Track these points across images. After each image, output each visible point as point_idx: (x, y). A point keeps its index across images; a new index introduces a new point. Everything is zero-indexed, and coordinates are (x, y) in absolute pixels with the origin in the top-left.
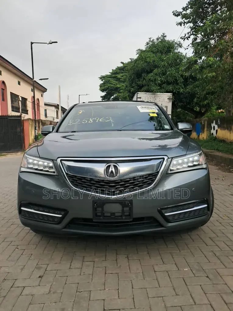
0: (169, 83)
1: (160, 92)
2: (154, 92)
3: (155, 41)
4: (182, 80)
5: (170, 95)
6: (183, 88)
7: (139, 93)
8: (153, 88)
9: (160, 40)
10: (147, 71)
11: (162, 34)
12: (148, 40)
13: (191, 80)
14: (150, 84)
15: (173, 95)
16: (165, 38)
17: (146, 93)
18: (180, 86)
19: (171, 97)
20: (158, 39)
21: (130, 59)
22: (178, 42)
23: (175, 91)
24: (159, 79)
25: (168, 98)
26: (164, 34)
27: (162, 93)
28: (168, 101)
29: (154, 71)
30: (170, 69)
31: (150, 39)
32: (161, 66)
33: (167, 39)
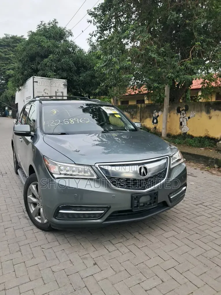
0: (63, 70)
1: (57, 78)
2: (51, 78)
3: (47, 25)
4: (76, 68)
5: (64, 81)
6: (76, 76)
7: (35, 77)
8: (50, 73)
9: (52, 25)
10: (41, 55)
11: (54, 20)
12: (39, 23)
13: (82, 69)
14: (46, 69)
15: (68, 82)
16: (57, 24)
17: (43, 78)
18: (73, 73)
19: (66, 84)
20: (49, 24)
21: (5, 34)
22: (69, 30)
23: (68, 78)
24: (55, 65)
25: (63, 85)
26: (55, 20)
27: (58, 79)
28: (64, 87)
29: (50, 56)
30: (64, 56)
31: (42, 22)
32: (56, 52)
33: (59, 25)
